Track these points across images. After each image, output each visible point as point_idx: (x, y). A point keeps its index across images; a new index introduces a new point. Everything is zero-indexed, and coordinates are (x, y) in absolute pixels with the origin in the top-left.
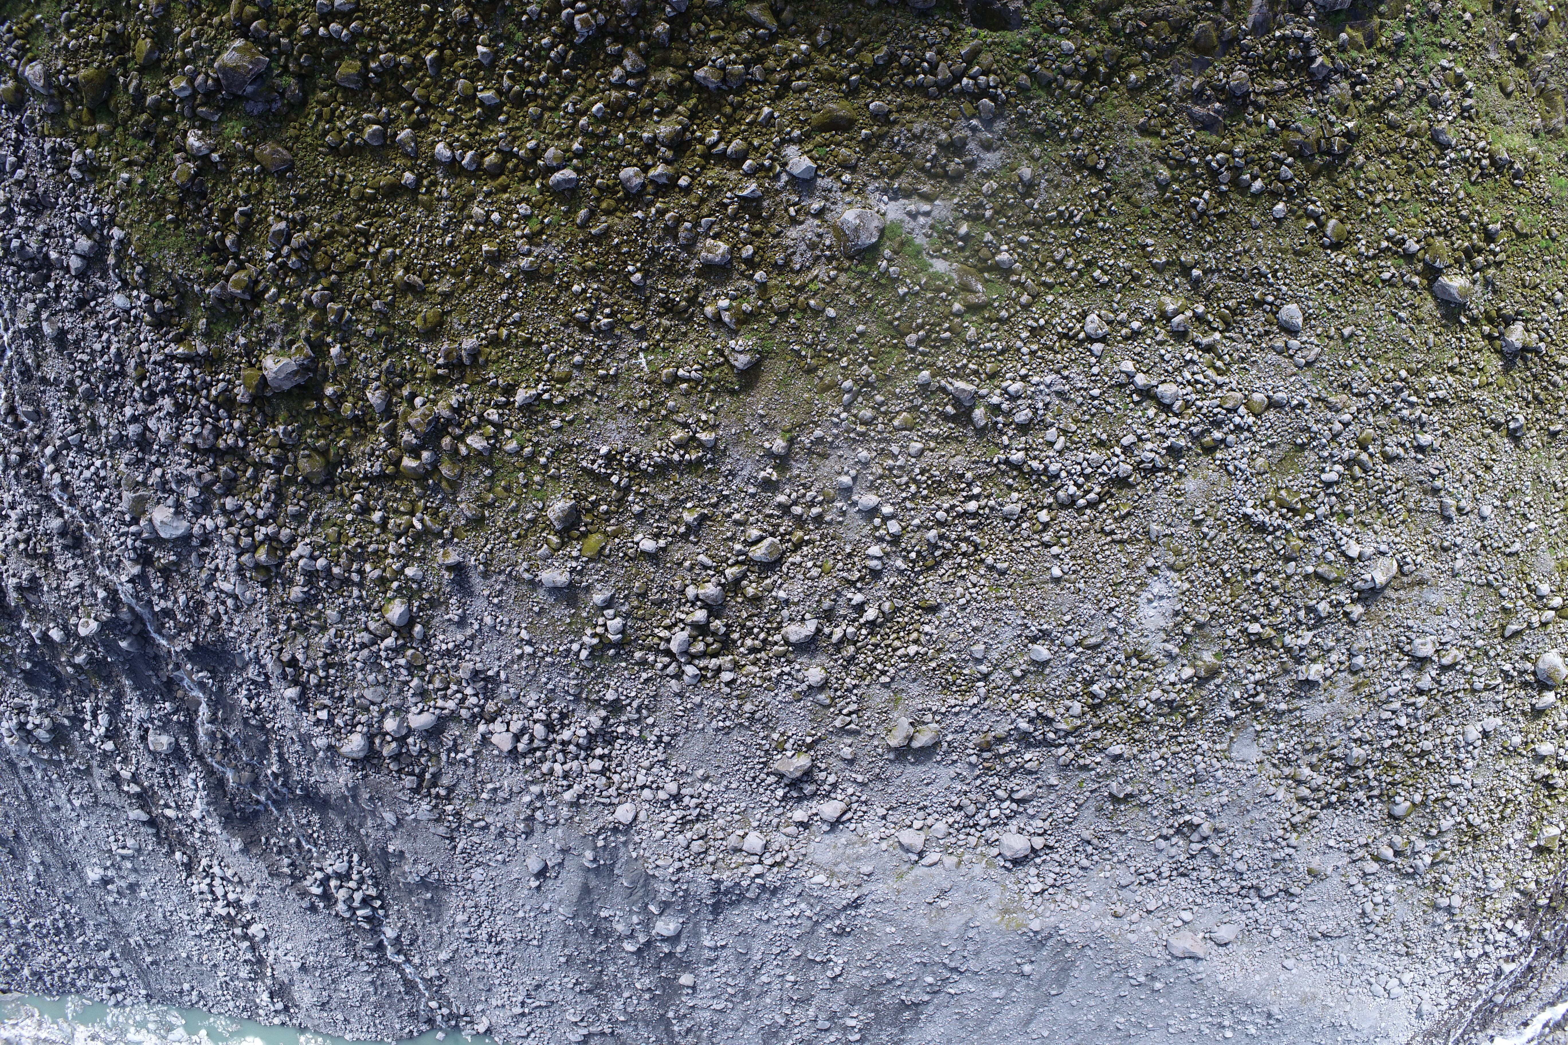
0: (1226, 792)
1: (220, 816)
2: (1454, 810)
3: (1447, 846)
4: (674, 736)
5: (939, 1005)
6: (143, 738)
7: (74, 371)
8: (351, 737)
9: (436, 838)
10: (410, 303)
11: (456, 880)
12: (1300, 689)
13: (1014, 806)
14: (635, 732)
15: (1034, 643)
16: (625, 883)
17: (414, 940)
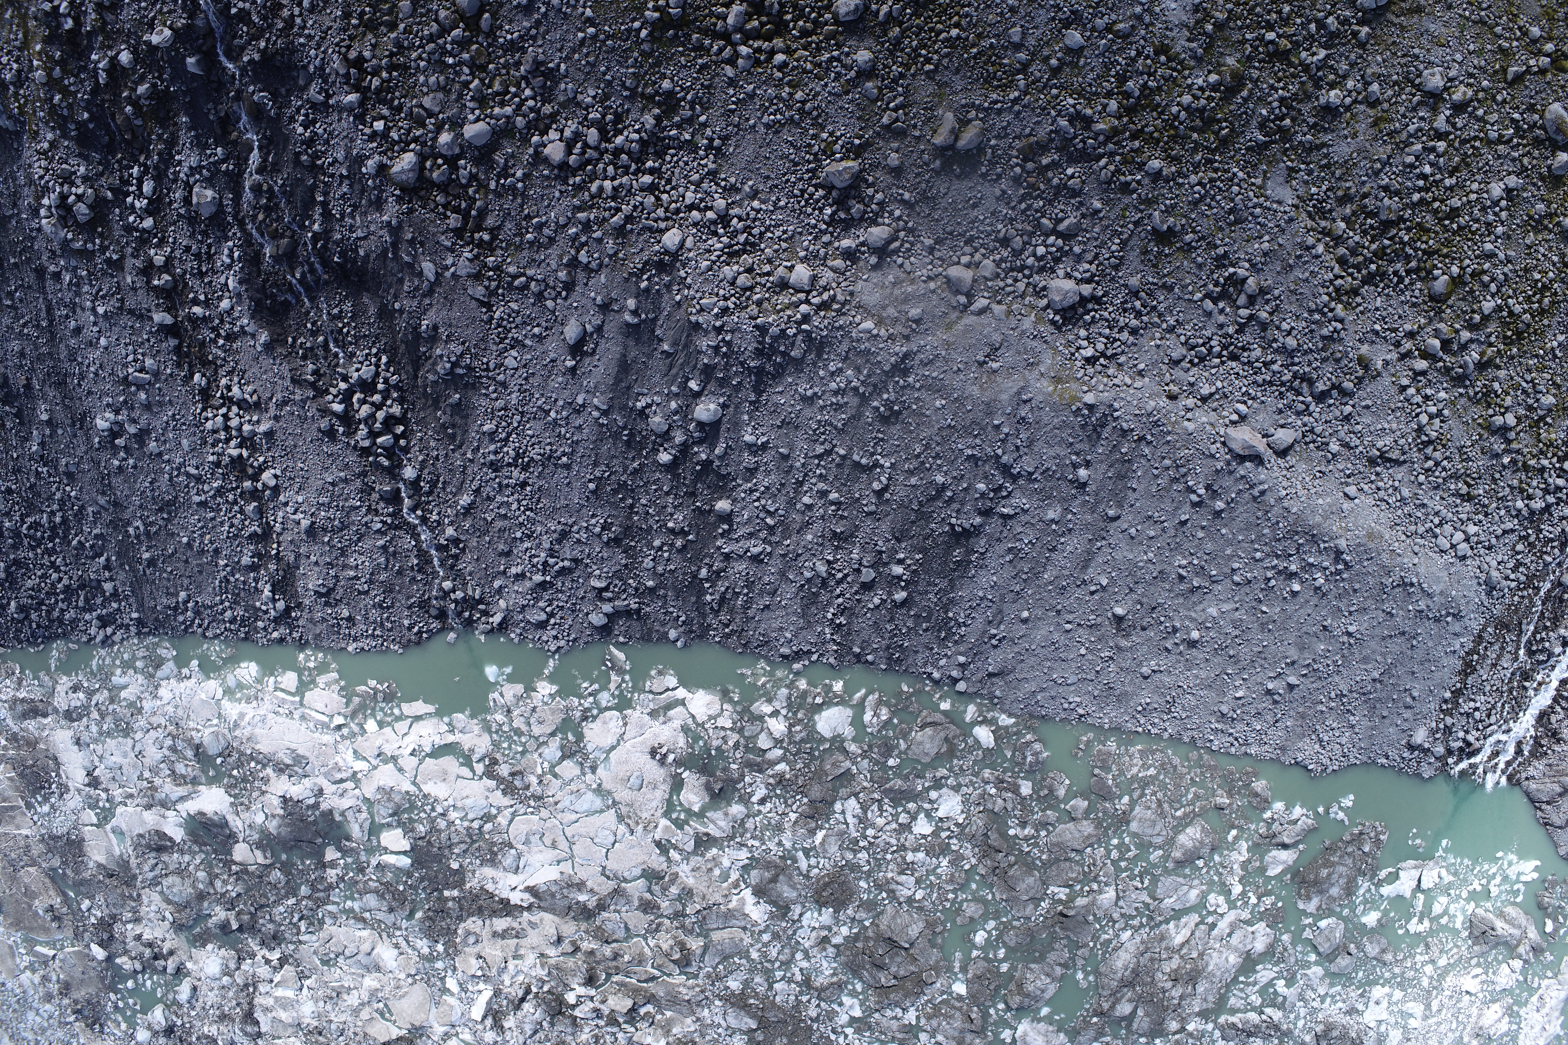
0: (1266, 238)
1: (251, 299)
2: (1493, 287)
3: (1493, 339)
4: (725, 139)
5: (990, 536)
6: (187, 200)
8: (403, 155)
9: (474, 304)
11: (487, 370)
12: (1323, 119)
13: (1060, 242)
14: (687, 137)
15: (1067, 28)
16: (666, 347)
17: (433, 484)
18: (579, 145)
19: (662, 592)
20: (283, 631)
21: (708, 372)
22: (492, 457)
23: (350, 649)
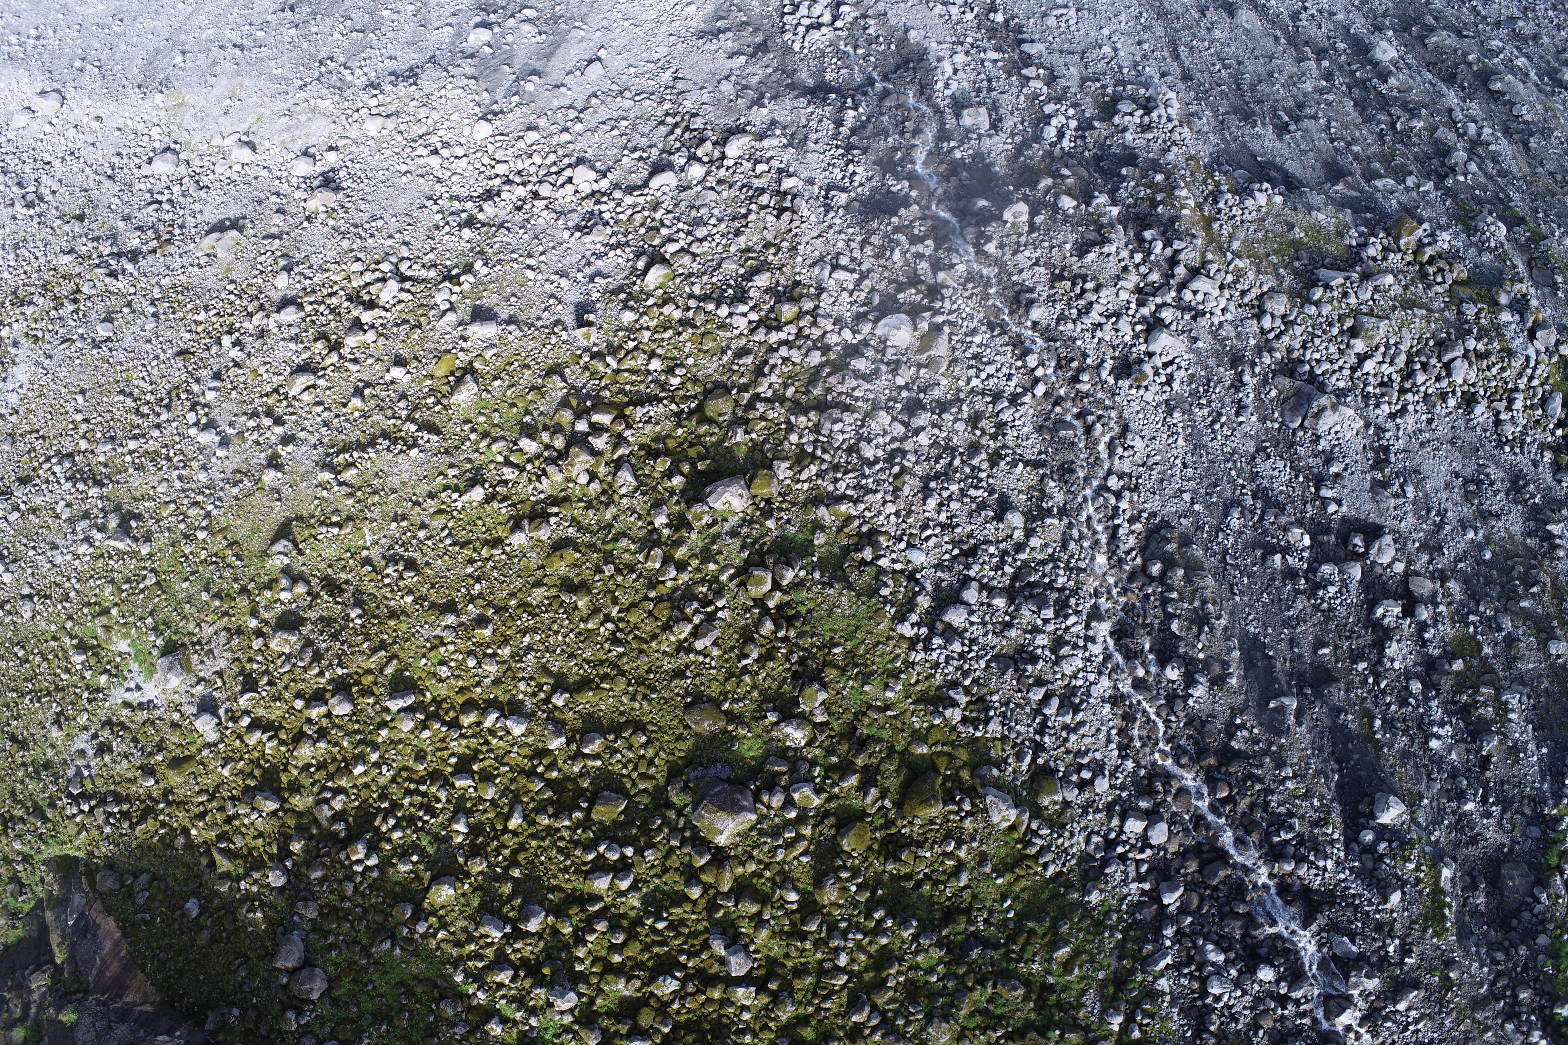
1: (926, 61)
4: (422, 207)
7: (988, 476)
8: (740, 153)
9: (689, 77)
10: (578, 574)
13: (160, 198)
14: (457, 205)
15: (109, 337)
16: (506, 68)
18: (559, 183)
21: (471, 56)
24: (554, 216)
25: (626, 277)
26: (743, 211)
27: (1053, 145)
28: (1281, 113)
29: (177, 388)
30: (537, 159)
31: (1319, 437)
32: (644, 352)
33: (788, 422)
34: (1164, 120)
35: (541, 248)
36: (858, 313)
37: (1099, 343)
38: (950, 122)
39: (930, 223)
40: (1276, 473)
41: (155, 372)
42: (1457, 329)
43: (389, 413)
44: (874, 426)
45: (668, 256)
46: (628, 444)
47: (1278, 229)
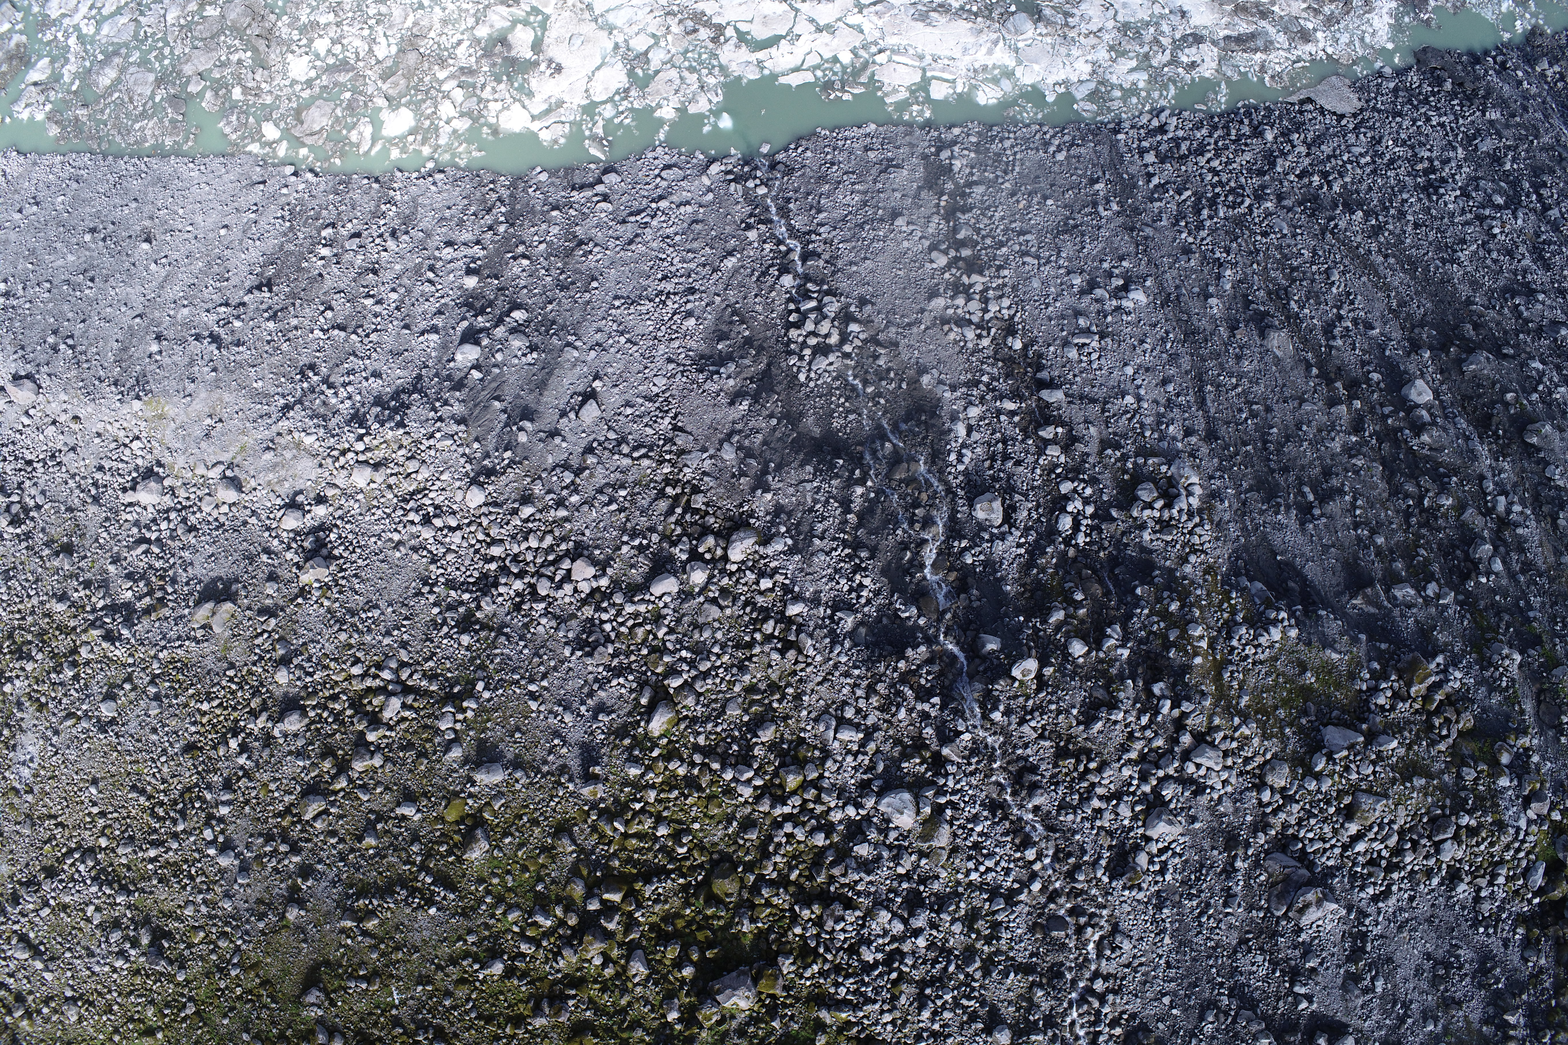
1: (938, 416)
4: (418, 594)
5: (240, 288)
7: (981, 987)
8: (743, 558)
9: (689, 428)
11: (683, 372)
13: (148, 535)
14: (453, 594)
15: (114, 718)
16: (497, 404)
17: (764, 274)
18: (558, 578)
19: (546, 208)
20: (947, 136)
21: (459, 385)
22: (691, 298)
23: (873, 127)
24: (554, 623)
25: (629, 714)
26: (747, 638)
27: (1067, 542)
28: (1307, 489)
29: (189, 790)
30: (533, 543)
31: (1301, 930)
32: (651, 815)
33: (792, 910)
34: (1184, 518)
35: (542, 668)
36: (862, 780)
37: (1097, 834)
38: (963, 509)
39: (936, 668)
40: (1255, 968)
41: (165, 769)
42: (1454, 796)
43: (404, 855)
44: (875, 927)
45: (672, 691)
46: (639, 924)
47: (1291, 671)
